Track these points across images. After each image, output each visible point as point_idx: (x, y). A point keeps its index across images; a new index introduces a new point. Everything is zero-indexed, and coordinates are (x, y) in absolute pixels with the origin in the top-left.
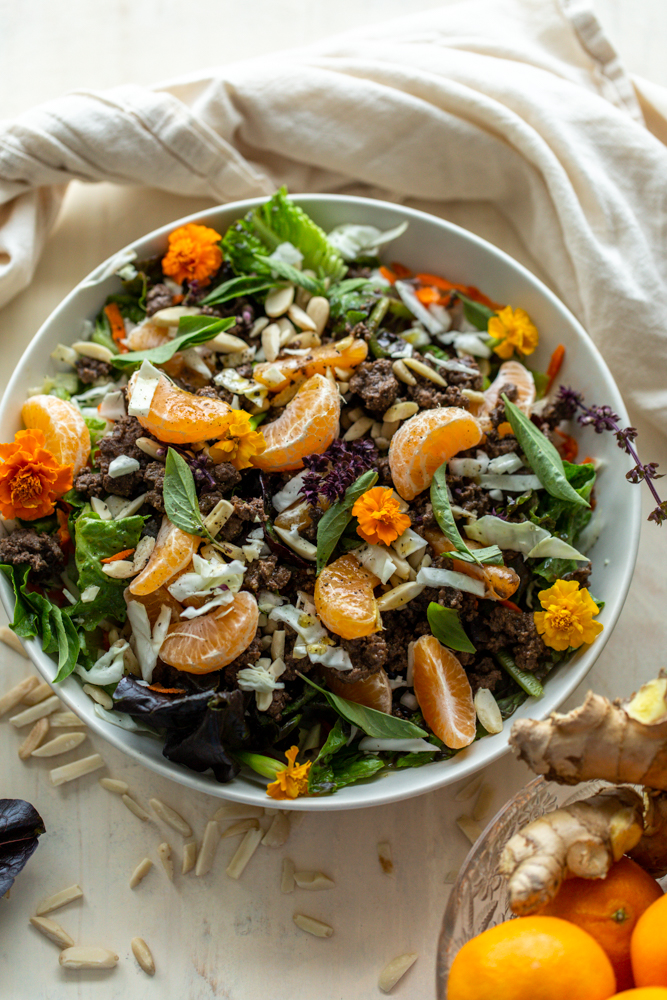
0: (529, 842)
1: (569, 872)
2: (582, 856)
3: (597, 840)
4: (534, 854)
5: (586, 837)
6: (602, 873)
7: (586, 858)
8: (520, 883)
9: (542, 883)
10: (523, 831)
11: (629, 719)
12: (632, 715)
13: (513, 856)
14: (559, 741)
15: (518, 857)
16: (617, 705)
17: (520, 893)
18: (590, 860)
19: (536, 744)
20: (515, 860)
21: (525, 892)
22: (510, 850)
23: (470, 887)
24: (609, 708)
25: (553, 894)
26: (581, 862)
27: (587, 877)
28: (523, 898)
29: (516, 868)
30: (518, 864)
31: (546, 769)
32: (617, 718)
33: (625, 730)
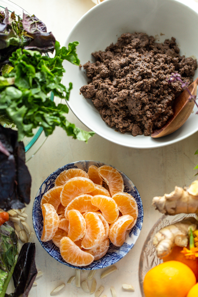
0: (163, 235)
1: (175, 245)
2: (179, 240)
3: (184, 234)
4: (165, 239)
5: (181, 233)
6: (185, 245)
7: (180, 240)
8: (160, 248)
9: (167, 248)
10: (161, 231)
11: (189, 194)
12: (190, 193)
13: (157, 239)
14: (168, 203)
15: (159, 240)
16: (185, 190)
17: (160, 252)
18: (182, 241)
19: (161, 205)
20: (158, 241)
21: (162, 251)
22: (156, 237)
23: (146, 254)
24: (183, 192)
25: (170, 251)
26: (179, 241)
27: (181, 246)
28: (161, 253)
29: (158, 243)
30: (159, 242)
31: (165, 212)
32: (186, 194)
33: (188, 198)
